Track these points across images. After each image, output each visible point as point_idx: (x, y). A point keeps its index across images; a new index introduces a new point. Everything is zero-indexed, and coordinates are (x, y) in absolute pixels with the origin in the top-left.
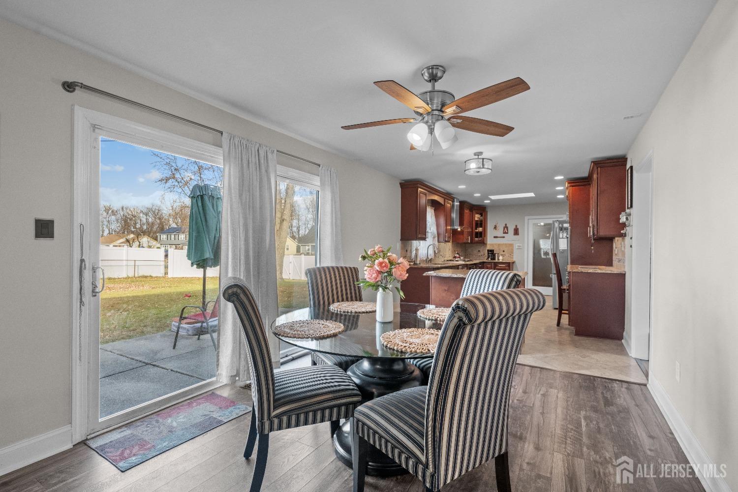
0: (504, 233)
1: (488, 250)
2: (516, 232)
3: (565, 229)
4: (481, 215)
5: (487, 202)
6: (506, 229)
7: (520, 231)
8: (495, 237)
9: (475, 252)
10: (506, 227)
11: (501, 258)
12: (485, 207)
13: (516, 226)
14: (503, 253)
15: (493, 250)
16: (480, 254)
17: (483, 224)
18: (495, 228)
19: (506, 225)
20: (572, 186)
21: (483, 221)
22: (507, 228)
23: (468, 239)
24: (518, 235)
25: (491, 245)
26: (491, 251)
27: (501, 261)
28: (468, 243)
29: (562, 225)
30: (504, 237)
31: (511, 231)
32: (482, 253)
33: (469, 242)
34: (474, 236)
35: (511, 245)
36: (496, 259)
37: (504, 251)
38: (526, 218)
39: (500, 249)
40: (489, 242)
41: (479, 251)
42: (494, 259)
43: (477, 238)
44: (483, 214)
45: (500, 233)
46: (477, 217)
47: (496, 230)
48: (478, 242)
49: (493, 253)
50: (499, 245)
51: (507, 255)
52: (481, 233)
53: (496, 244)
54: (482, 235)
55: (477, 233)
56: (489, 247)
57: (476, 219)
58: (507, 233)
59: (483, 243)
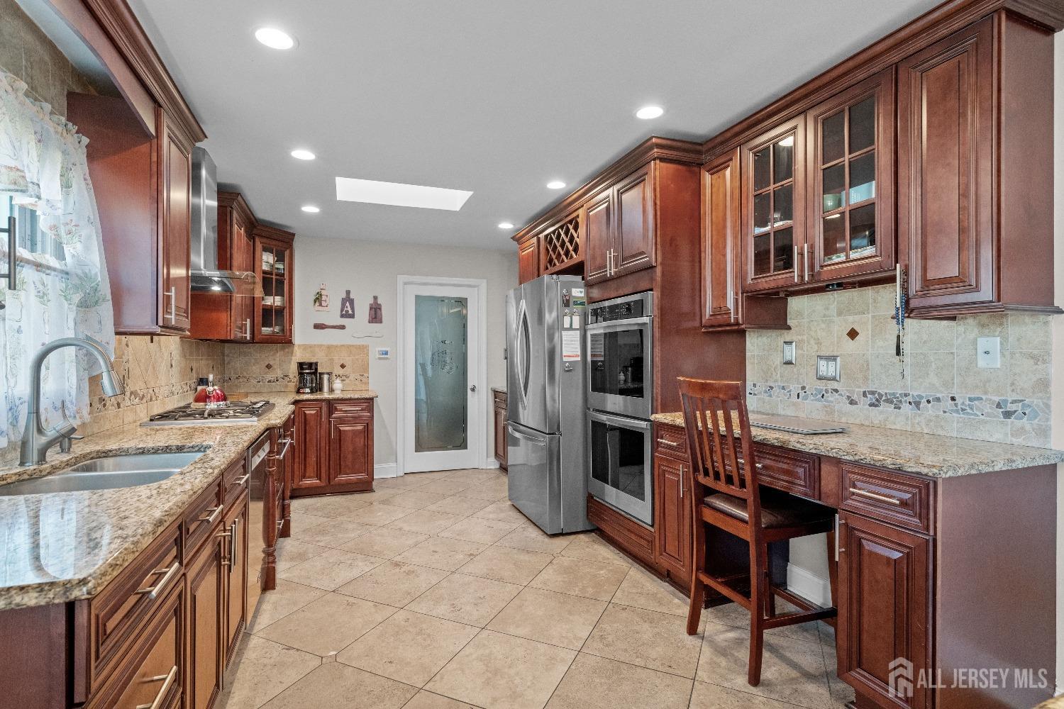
0: (342, 316)
1: (301, 365)
2: (376, 314)
3: (575, 303)
4: (280, 258)
5: (311, 209)
6: (348, 304)
7: (385, 312)
8: (317, 326)
9: (256, 369)
10: (348, 300)
11: (338, 385)
12: (293, 235)
13: (375, 298)
14: (341, 372)
15: (316, 364)
16: (270, 376)
17: (286, 282)
18: (318, 299)
19: (348, 292)
20: (662, 160)
21: (286, 276)
22: (352, 302)
23: (242, 328)
24: (381, 322)
25: (305, 347)
26: (310, 365)
27: (338, 394)
28: (242, 342)
29: (569, 292)
30: (343, 327)
31: (362, 311)
32: (279, 373)
33: (248, 336)
34: (258, 319)
35: (363, 349)
36: (326, 388)
37: (343, 366)
38: (401, 279)
39: (332, 360)
40: (298, 338)
41: (269, 367)
42: (319, 388)
43: (270, 326)
44: (287, 253)
45: (331, 314)
46: (267, 260)
47: (321, 305)
48: (270, 341)
49: (315, 373)
50: (329, 347)
51: (352, 377)
52: (280, 311)
53: (321, 346)
54: (280, 316)
55: (267, 311)
56: (299, 355)
57: (265, 267)
58: (352, 316)
59: (285, 340)
